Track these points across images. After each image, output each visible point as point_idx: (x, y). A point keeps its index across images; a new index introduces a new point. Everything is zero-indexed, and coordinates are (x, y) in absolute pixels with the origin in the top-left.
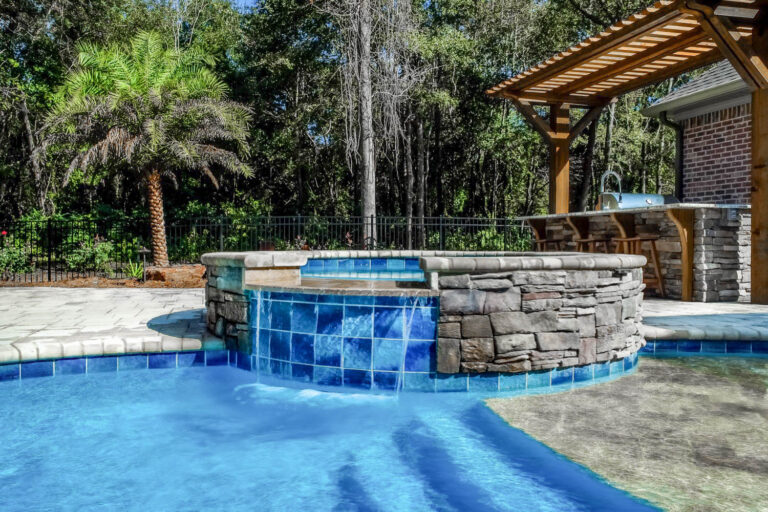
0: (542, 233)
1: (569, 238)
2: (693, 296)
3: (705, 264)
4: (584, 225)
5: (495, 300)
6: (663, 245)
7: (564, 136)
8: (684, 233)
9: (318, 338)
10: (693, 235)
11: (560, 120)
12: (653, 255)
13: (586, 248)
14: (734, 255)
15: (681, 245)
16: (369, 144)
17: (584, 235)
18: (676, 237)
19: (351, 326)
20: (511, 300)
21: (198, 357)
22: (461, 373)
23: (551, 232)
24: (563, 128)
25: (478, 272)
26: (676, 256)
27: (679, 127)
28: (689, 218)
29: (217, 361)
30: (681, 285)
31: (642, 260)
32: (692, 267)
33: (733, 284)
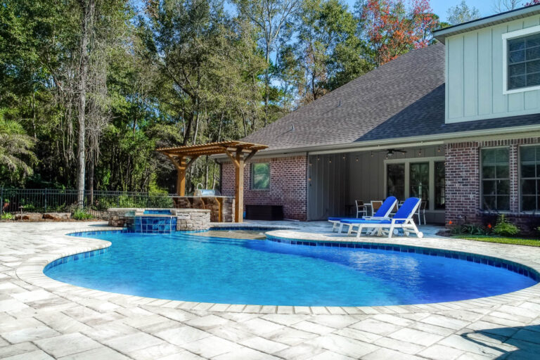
0: (177, 203)
1: (186, 204)
2: (221, 221)
3: (225, 212)
4: (191, 200)
5: (187, 218)
6: (214, 207)
7: (184, 168)
8: (219, 204)
9: (153, 225)
10: (222, 204)
11: (183, 163)
12: (212, 210)
13: (192, 207)
14: (231, 210)
15: (219, 207)
16: (82, 155)
17: (192, 203)
18: (217, 205)
19: (160, 223)
20: (189, 217)
21: (122, 231)
22: (181, 230)
23: (180, 202)
24: (183, 165)
25: (184, 213)
26: (217, 210)
27: (221, 165)
28: (220, 200)
29: (125, 232)
30: (219, 218)
31: (210, 210)
32: (221, 213)
33: (231, 217)
